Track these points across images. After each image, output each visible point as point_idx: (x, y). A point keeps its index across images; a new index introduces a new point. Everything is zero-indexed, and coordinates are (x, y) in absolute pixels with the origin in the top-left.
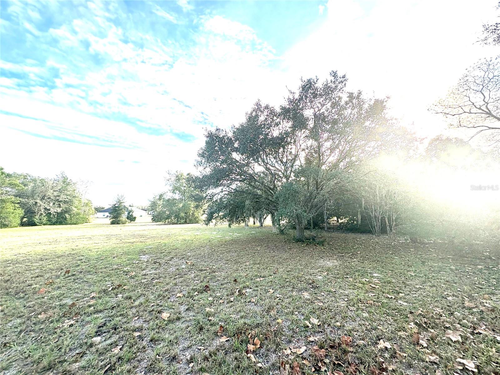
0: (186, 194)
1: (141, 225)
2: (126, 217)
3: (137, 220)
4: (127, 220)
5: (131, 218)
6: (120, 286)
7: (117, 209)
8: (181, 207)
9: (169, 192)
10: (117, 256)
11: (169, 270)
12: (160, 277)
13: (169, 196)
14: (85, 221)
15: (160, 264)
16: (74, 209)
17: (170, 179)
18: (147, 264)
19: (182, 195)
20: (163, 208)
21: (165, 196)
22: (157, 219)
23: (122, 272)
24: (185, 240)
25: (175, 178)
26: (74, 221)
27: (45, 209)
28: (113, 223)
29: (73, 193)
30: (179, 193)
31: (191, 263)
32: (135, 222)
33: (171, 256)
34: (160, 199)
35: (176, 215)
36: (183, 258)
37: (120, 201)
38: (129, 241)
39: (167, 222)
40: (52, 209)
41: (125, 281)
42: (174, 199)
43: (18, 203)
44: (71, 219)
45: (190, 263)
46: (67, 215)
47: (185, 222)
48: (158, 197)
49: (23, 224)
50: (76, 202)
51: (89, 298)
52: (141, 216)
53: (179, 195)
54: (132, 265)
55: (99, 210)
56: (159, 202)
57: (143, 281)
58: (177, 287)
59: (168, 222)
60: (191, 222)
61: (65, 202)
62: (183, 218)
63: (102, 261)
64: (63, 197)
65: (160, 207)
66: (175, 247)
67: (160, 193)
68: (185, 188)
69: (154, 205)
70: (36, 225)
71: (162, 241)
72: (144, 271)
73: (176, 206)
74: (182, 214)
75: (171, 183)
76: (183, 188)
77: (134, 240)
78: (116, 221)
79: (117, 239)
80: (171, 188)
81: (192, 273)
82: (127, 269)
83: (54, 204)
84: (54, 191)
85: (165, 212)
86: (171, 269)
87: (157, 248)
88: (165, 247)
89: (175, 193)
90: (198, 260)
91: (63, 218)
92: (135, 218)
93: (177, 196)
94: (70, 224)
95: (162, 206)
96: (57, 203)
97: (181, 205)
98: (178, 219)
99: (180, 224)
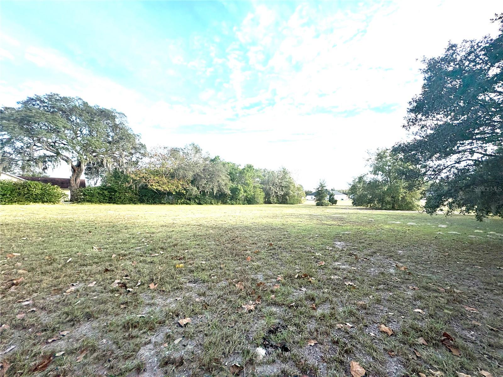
0: (391, 174)
1: (342, 208)
2: (328, 200)
3: (338, 203)
4: (329, 203)
5: (333, 201)
6: (306, 276)
7: (320, 192)
8: (386, 190)
9: (369, 173)
10: (312, 238)
11: (369, 271)
12: (355, 279)
13: (369, 178)
14: (299, 202)
15: (356, 258)
16: (291, 192)
17: (370, 159)
18: (341, 254)
19: (386, 176)
20: (363, 191)
21: (365, 179)
22: (358, 202)
23: (313, 257)
24: (393, 231)
25: (376, 157)
26: (292, 201)
27: (275, 192)
28: (318, 205)
29: (290, 180)
30: (382, 173)
31: (405, 268)
32: (336, 205)
33: (372, 250)
34: (359, 182)
35: (380, 200)
36: (391, 256)
37: (322, 185)
38: (328, 223)
39: (369, 206)
40: (278, 193)
41: (313, 270)
42: (376, 181)
43: (262, 188)
44: (290, 200)
45: (403, 269)
46: (287, 197)
47: (393, 208)
48: (357, 180)
49: (266, 203)
50: (292, 188)
51: (275, 281)
52: (343, 200)
53: (383, 176)
54: (325, 252)
55: (308, 193)
56: (359, 185)
57: (332, 277)
58: (382, 308)
59: (371, 206)
60: (401, 208)
61: (286, 187)
62: (389, 203)
63: (299, 240)
64: (284, 184)
65: (361, 190)
66: (378, 238)
67: (359, 176)
68: (390, 168)
69: (353, 189)
70: (271, 203)
71: (362, 228)
72: (337, 263)
73: (380, 189)
74: (388, 199)
75: (372, 163)
76: (387, 168)
77: (333, 223)
78: (320, 204)
79: (318, 219)
80: (372, 169)
81: (408, 288)
82: (318, 254)
83: (279, 188)
84: (279, 179)
85: (366, 195)
86: (372, 269)
87: (355, 235)
88: (366, 236)
89: (378, 174)
90: (419, 266)
91: (285, 199)
92: (336, 201)
93: (380, 177)
94: (290, 204)
95: (363, 189)
96: (281, 188)
97: (385, 188)
98: (382, 204)
99: (385, 209)
